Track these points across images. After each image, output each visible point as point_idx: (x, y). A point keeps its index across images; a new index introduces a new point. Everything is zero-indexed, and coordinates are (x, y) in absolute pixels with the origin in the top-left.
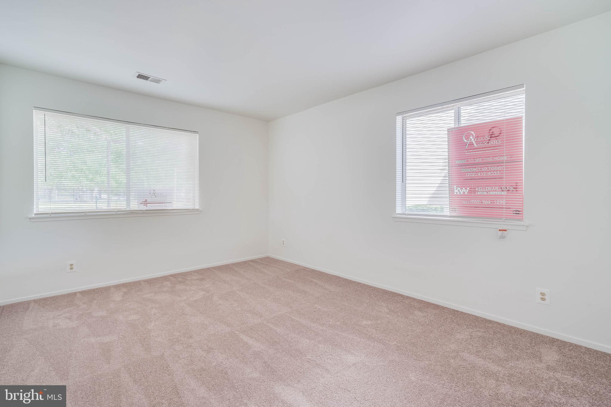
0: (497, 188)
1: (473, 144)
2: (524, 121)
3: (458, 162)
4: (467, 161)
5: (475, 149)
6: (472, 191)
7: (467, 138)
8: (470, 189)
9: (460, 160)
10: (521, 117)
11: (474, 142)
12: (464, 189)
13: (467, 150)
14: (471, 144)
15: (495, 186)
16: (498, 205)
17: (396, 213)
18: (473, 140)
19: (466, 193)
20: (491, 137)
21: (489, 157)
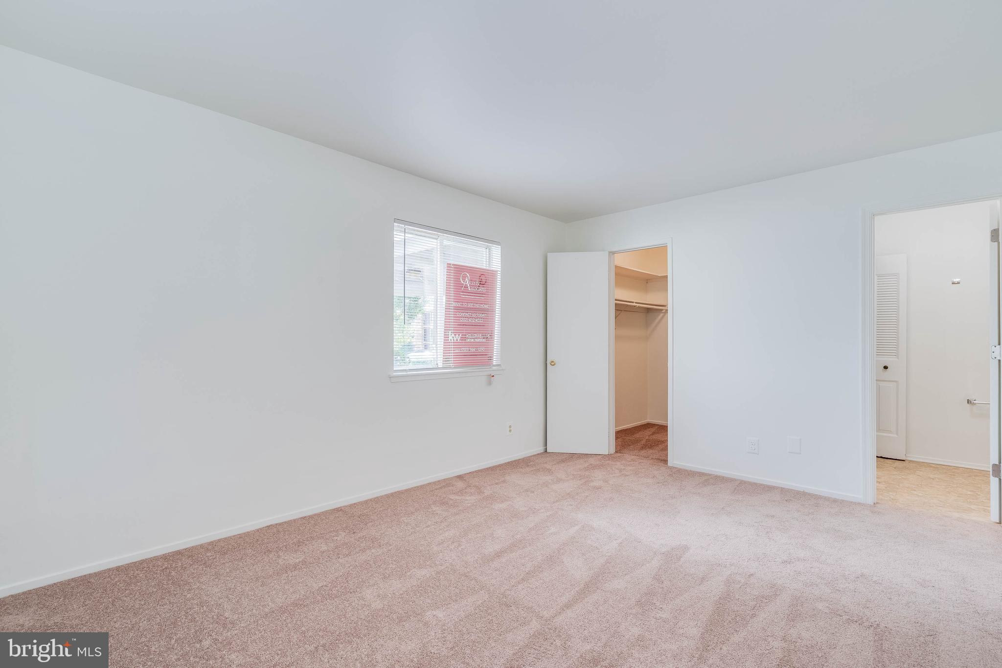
0: (480, 335)
1: (468, 287)
2: (499, 277)
3: (454, 304)
4: (462, 305)
5: (469, 293)
6: (464, 338)
7: (464, 280)
8: (462, 335)
9: (456, 302)
10: (497, 271)
11: (468, 285)
12: (457, 335)
13: (463, 292)
14: (466, 287)
15: (479, 333)
16: (480, 352)
17: (394, 369)
18: (468, 283)
19: (459, 340)
20: (480, 284)
21: (477, 303)
